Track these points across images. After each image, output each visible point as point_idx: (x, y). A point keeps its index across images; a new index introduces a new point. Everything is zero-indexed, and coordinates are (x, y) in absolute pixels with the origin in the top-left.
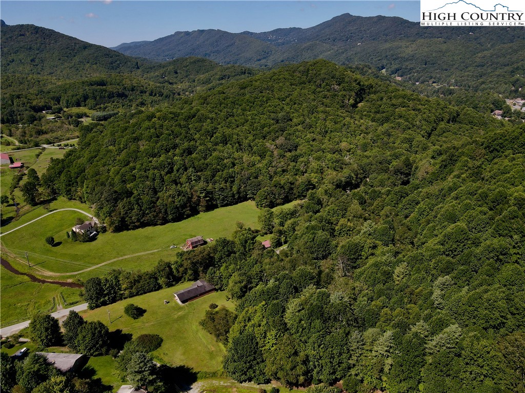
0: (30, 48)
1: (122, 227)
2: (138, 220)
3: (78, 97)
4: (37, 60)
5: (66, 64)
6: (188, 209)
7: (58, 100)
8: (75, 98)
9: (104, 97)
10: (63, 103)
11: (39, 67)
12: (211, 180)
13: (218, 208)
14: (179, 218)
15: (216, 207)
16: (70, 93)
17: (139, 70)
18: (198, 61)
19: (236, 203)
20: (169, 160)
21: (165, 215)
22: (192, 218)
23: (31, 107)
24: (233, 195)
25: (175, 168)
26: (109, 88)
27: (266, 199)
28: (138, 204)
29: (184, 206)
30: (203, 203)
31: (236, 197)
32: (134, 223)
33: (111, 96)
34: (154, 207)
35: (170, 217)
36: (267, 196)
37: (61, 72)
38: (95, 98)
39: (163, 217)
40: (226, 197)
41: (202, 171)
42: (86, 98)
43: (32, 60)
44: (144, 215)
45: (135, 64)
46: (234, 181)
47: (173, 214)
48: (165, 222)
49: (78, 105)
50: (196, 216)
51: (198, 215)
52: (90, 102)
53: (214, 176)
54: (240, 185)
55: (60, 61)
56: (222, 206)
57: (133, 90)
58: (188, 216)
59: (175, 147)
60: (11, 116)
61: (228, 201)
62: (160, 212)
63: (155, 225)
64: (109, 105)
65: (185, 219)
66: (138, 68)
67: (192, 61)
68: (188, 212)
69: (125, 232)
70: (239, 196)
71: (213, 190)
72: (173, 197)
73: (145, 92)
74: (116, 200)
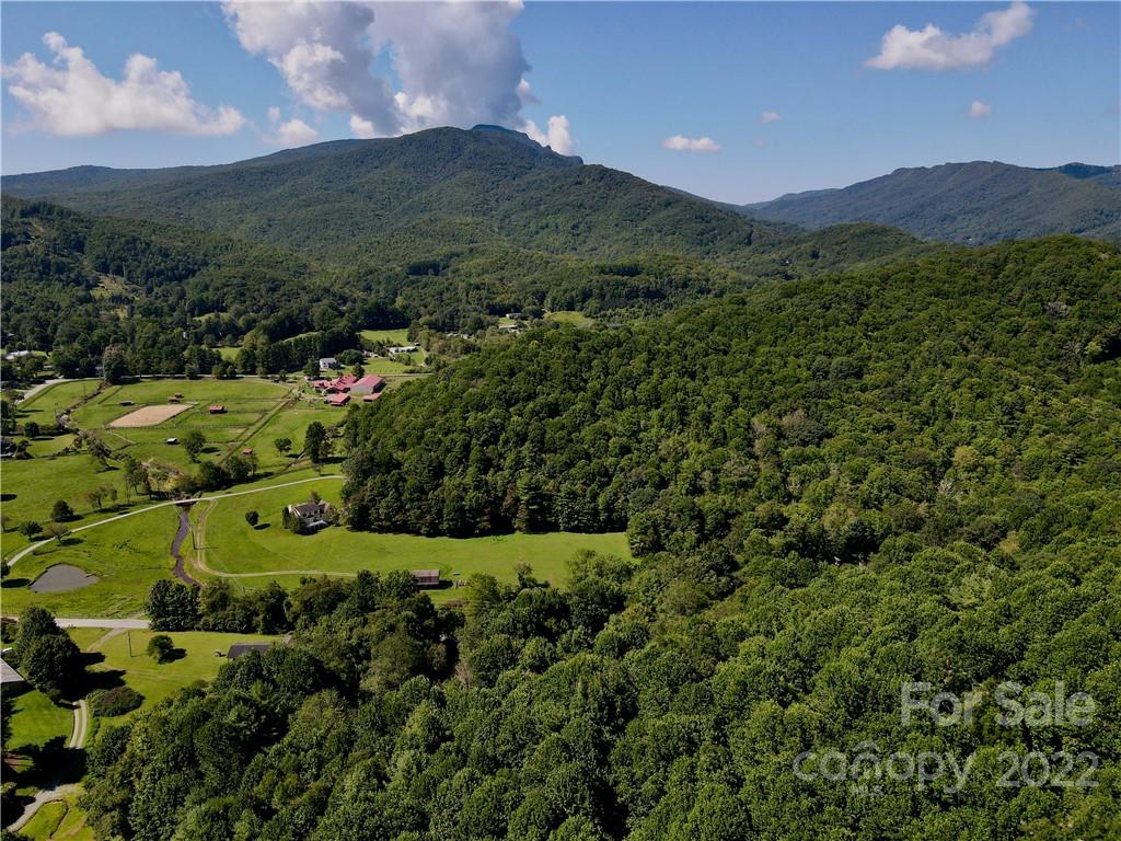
0: (581, 205)
1: (361, 522)
2: (388, 517)
3: (574, 293)
4: (582, 226)
5: (625, 234)
6: (485, 518)
7: (542, 297)
8: (568, 295)
9: (620, 296)
10: (548, 302)
11: (581, 238)
12: (561, 472)
13: (559, 531)
14: (463, 530)
15: (554, 528)
16: (565, 285)
17: (748, 248)
18: (872, 232)
19: (601, 530)
20: (496, 421)
21: (438, 519)
22: (492, 537)
23: (488, 306)
24: (595, 513)
25: (503, 437)
26: (635, 281)
27: (645, 533)
28: (396, 487)
29: (478, 510)
30: (522, 514)
31: (603, 517)
32: (381, 520)
33: (633, 294)
34: (419, 499)
35: (445, 526)
36: (647, 527)
37: (610, 247)
38: (602, 297)
39: (432, 523)
40: (578, 512)
41: (555, 452)
42: (586, 295)
43: (575, 227)
44: (401, 509)
45: (744, 235)
46: (608, 484)
47: (452, 520)
48: (434, 532)
49: (570, 307)
50: (501, 537)
51: (508, 537)
52: (592, 303)
53: (570, 465)
54: (615, 494)
55: (618, 229)
56: (567, 530)
57: (685, 285)
58: (484, 533)
59: (531, 397)
60: (452, 318)
61: (580, 521)
62: (429, 512)
63: (417, 533)
64: (623, 311)
65: (477, 536)
66: (750, 243)
67: (858, 231)
68: (485, 523)
69: (365, 533)
70: (609, 517)
71: (554, 493)
72: (466, 490)
73: (709, 292)
74: (366, 474)
